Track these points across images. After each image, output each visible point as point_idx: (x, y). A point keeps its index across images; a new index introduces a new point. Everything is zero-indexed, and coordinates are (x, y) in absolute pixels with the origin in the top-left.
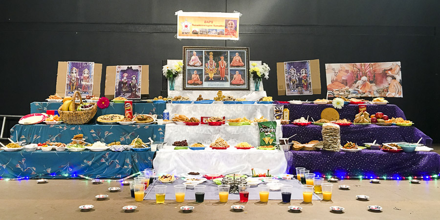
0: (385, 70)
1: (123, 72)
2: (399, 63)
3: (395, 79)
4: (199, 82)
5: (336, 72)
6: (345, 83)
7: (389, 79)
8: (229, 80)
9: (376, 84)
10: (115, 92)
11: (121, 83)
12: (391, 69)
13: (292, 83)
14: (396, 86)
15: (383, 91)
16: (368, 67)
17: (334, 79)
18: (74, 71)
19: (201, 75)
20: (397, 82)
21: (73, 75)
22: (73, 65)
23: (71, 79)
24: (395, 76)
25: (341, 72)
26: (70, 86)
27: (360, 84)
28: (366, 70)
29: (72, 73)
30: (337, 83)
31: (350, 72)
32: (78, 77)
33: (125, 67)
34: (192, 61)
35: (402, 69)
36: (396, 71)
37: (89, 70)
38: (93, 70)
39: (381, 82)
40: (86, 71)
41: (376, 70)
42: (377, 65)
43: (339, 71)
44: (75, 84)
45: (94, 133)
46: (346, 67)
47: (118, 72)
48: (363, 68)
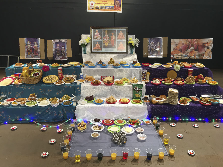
0: (204, 43)
1: (57, 43)
2: (212, 39)
3: (209, 48)
4: (100, 48)
5: (177, 44)
6: (181, 50)
7: (206, 48)
8: (116, 47)
9: (198, 51)
10: (53, 55)
11: (56, 50)
12: (207, 43)
13: (151, 51)
14: (209, 53)
15: (201, 56)
16: (195, 41)
17: (175, 48)
18: (29, 43)
19: (101, 44)
20: (209, 50)
21: (28, 45)
22: (28, 40)
23: (28, 48)
24: (209, 47)
25: (180, 44)
26: (27, 52)
27: (189, 52)
28: (193, 43)
29: (28, 44)
30: (176, 51)
31: (184, 44)
32: (31, 47)
33: (57, 41)
34: (96, 36)
35: (213, 43)
36: (210, 44)
37: (37, 42)
38: (39, 43)
39: (201, 50)
40: (36, 43)
41: (199, 43)
42: (200, 40)
43: (179, 44)
44: (30, 51)
45: (41, 91)
46: (182, 41)
47: (54, 43)
48: (192, 42)
